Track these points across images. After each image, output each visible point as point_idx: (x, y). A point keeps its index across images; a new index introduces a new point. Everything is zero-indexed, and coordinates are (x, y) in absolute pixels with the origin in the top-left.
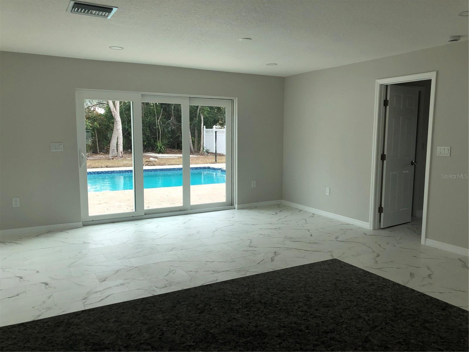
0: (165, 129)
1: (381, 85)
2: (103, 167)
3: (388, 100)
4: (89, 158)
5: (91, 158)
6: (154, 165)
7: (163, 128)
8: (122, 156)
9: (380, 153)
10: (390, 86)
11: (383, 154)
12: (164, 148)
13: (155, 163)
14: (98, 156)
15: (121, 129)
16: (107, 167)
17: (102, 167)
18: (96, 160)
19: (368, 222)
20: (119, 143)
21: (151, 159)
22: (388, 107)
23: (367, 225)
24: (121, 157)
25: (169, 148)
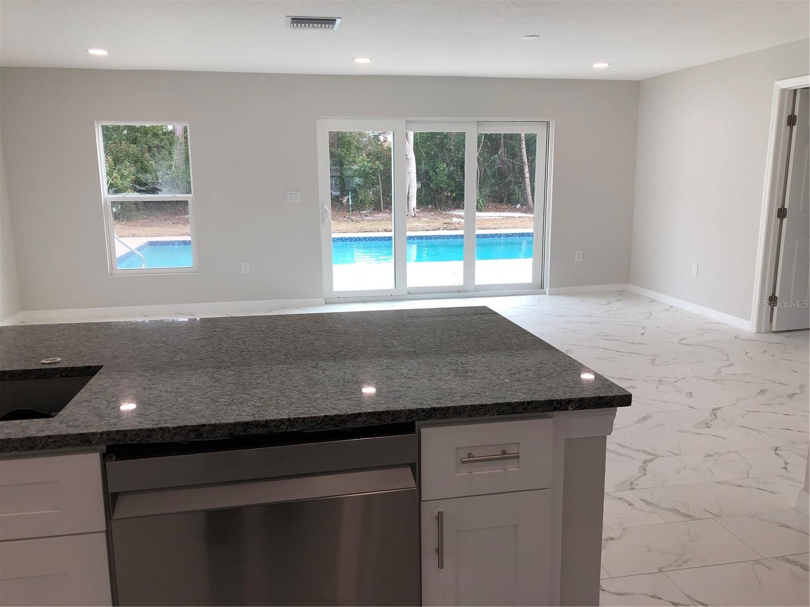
0: (488, 170)
1: (783, 91)
2: (381, 231)
3: (796, 116)
4: (367, 218)
5: (371, 218)
6: (456, 229)
7: (485, 169)
8: (415, 215)
9: (777, 206)
10: (800, 91)
11: (782, 208)
12: (483, 202)
13: (459, 226)
14: (381, 215)
15: (415, 171)
16: (385, 231)
17: (378, 231)
18: (376, 220)
19: (750, 320)
20: (410, 195)
21: (455, 219)
22: (795, 127)
23: (747, 325)
24: (413, 217)
25: (493, 201)
